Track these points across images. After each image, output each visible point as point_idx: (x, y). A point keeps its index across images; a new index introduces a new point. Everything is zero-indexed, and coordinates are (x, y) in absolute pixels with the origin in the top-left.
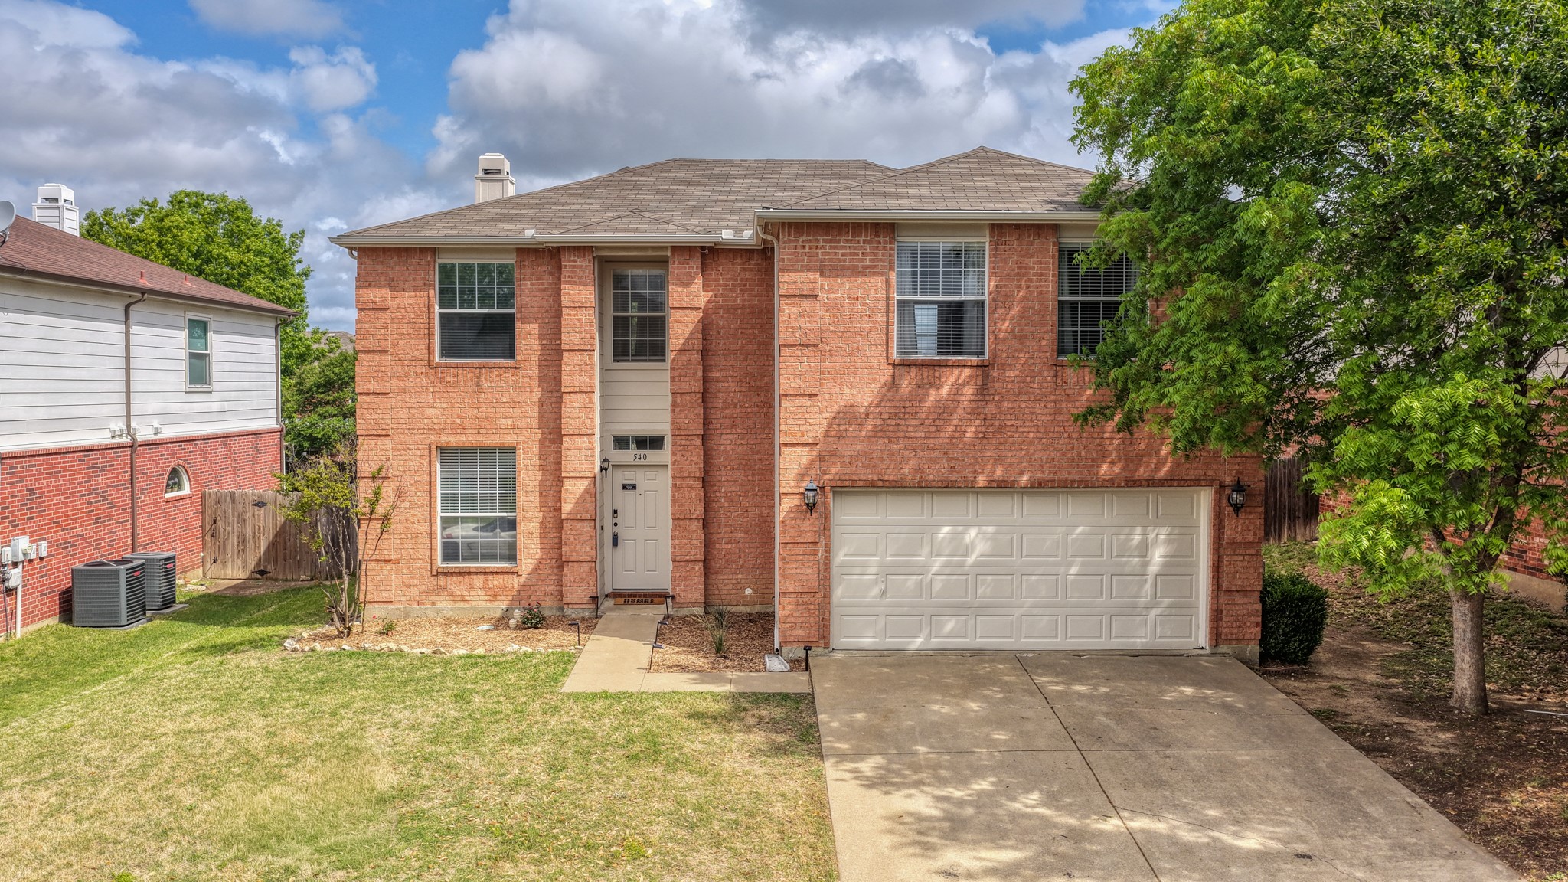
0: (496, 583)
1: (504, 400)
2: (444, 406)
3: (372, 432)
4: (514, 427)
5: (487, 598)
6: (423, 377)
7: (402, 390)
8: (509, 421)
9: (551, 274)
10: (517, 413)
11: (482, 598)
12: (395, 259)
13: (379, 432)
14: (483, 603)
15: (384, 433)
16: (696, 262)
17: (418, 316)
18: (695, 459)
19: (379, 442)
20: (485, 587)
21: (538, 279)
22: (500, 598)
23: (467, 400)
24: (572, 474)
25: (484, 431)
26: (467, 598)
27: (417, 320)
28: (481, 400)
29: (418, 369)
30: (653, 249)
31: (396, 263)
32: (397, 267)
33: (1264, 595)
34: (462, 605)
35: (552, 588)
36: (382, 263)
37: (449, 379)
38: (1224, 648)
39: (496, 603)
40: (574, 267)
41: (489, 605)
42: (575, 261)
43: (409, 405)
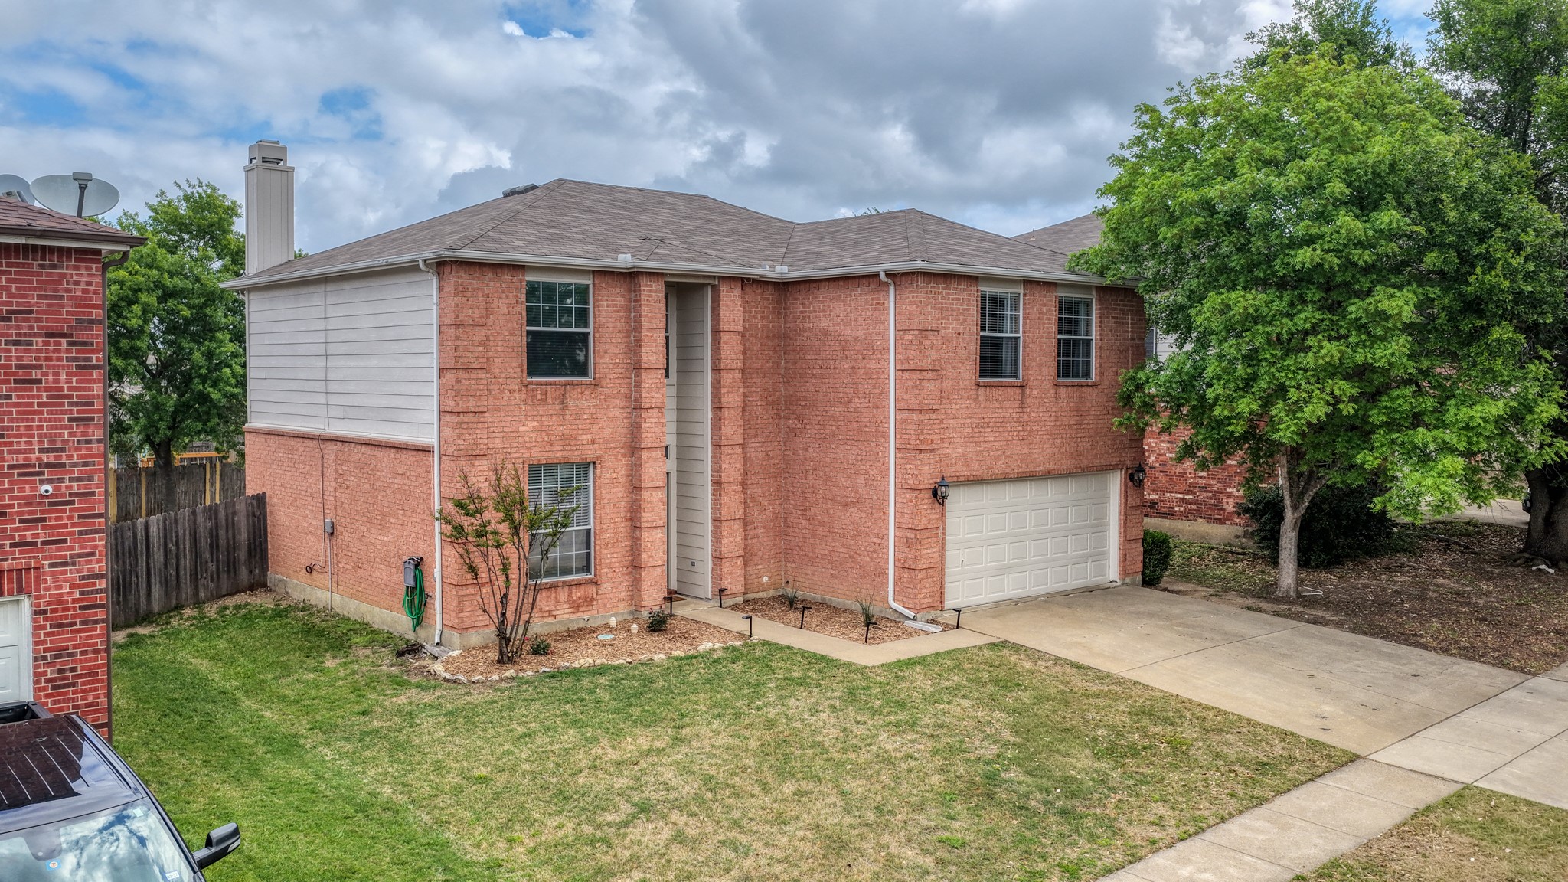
0: (578, 594)
1: (585, 417)
2: (535, 424)
3: (470, 453)
4: (593, 442)
5: (571, 610)
6: (517, 395)
7: (498, 409)
8: (589, 437)
9: (623, 296)
10: (595, 428)
11: (567, 611)
12: (490, 275)
13: (477, 452)
14: (567, 616)
15: (482, 453)
16: (737, 291)
17: (511, 334)
18: (738, 466)
19: (477, 463)
20: (570, 602)
21: (613, 301)
22: (581, 609)
23: (554, 418)
24: (650, 485)
25: (569, 448)
26: (554, 613)
27: (511, 338)
28: (567, 417)
29: (512, 387)
30: (704, 277)
31: (490, 280)
32: (492, 284)
33: (1144, 540)
34: (551, 620)
35: (624, 594)
36: (478, 278)
37: (539, 397)
38: (1128, 580)
39: (579, 615)
40: (650, 291)
41: (573, 617)
42: (651, 286)
43: (504, 424)
